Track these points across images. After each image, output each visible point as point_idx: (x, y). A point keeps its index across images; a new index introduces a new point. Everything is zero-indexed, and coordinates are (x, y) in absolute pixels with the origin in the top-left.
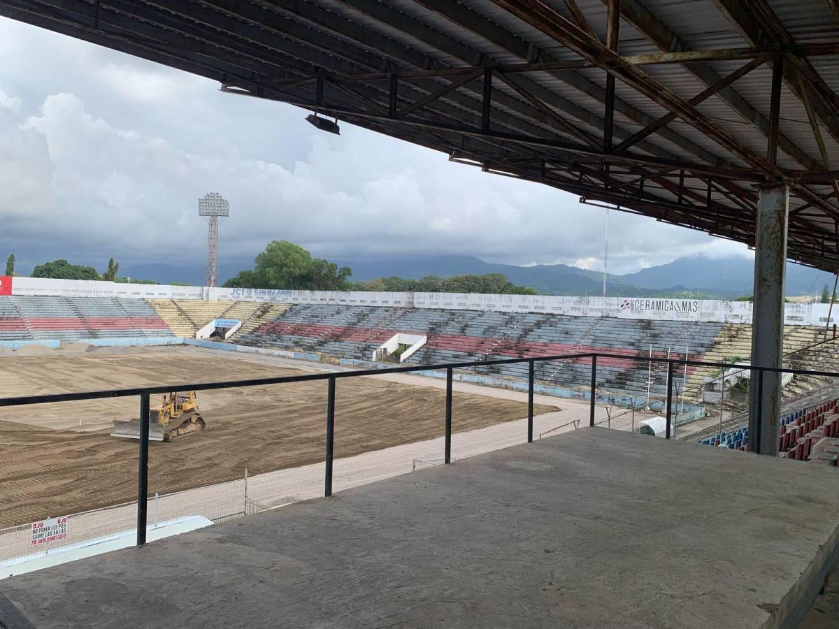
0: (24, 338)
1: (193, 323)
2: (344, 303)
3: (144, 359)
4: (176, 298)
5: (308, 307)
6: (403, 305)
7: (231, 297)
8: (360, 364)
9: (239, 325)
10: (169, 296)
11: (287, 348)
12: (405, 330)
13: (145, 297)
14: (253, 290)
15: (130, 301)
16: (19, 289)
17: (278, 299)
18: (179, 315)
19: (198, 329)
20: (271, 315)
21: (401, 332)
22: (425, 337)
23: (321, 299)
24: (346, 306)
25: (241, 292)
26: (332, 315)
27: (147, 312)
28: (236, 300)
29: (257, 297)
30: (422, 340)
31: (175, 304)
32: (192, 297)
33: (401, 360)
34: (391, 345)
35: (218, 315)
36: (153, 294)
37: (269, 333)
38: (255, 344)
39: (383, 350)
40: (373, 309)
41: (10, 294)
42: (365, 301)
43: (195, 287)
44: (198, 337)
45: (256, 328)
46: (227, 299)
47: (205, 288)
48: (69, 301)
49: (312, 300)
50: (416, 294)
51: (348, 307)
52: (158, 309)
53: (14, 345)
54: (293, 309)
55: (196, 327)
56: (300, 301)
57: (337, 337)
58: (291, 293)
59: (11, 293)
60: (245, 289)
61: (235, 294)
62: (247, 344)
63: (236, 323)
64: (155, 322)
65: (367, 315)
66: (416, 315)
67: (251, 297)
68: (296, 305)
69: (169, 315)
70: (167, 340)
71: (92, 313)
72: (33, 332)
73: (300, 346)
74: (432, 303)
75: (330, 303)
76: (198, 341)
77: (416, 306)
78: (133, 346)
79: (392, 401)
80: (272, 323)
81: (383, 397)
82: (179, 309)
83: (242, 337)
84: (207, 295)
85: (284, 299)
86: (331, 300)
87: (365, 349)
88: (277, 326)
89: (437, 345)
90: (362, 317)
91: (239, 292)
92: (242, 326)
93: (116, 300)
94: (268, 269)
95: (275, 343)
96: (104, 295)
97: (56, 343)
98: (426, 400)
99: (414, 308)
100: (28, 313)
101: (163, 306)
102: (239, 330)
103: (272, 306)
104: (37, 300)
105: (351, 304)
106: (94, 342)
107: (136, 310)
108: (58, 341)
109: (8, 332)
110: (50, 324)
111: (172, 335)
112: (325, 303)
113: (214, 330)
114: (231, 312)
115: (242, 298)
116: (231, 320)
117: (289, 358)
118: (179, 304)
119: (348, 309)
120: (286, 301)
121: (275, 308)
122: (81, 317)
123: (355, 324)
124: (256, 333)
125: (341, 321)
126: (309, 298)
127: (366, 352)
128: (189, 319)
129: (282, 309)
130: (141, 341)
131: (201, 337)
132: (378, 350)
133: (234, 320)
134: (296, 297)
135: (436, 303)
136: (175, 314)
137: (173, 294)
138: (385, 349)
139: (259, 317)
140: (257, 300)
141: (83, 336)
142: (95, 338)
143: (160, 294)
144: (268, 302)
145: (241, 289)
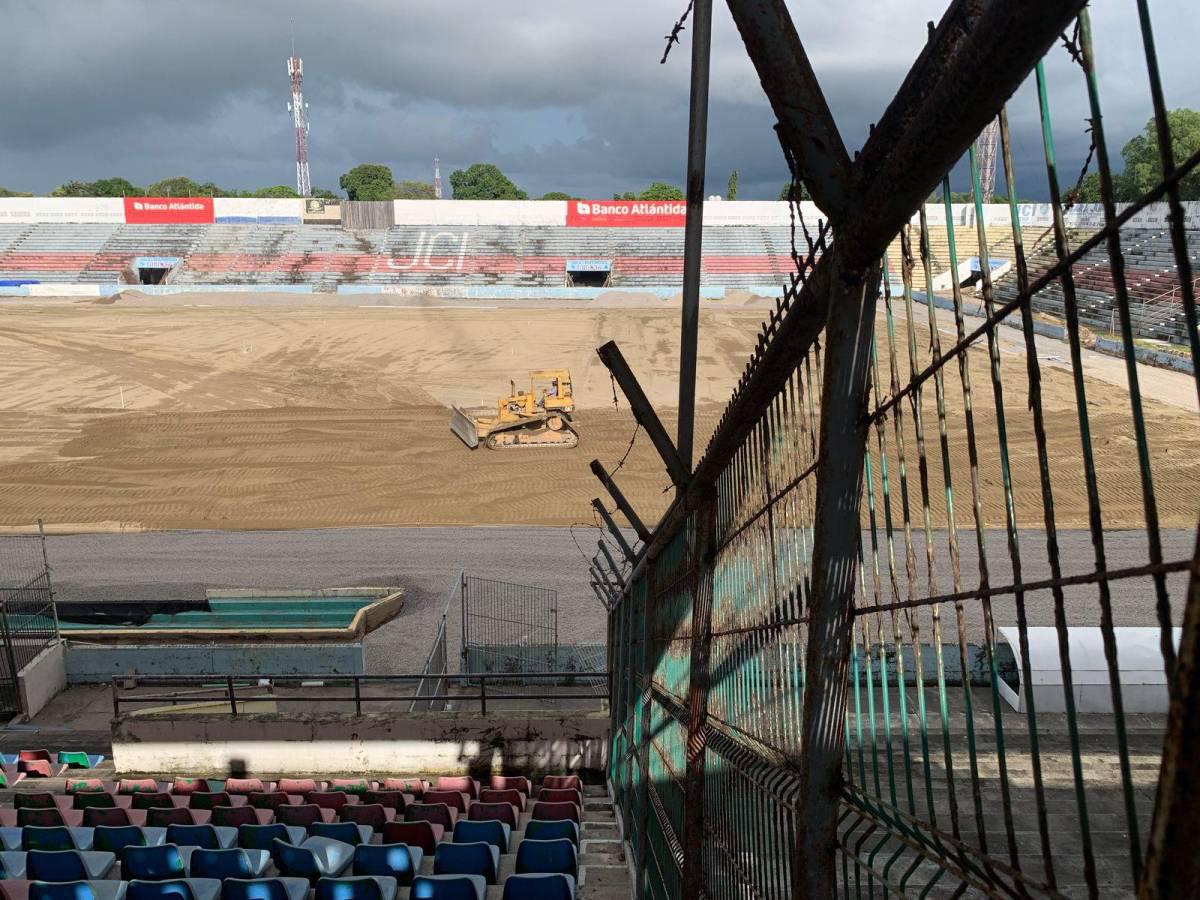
1: (936, 264)
9: (1006, 267)
17: (1092, 220)
19: (940, 274)
25: (1031, 211)
44: (937, 288)
46: (1006, 222)
48: (764, 232)
55: (940, 270)
60: (1039, 205)
63: (1002, 264)
67: (1046, 219)
84: (972, 216)
91: (1027, 210)
92: (1011, 270)
97: (720, 291)
100: (708, 250)
102: (1004, 276)
104: (725, 232)
111: (895, 283)
113: (967, 275)
114: (1005, 245)
115: (1031, 220)
116: (998, 259)
122: (772, 255)
133: (1001, 260)
141: (762, 282)
142: (780, 285)
144: (1074, 226)
145: (1032, 205)
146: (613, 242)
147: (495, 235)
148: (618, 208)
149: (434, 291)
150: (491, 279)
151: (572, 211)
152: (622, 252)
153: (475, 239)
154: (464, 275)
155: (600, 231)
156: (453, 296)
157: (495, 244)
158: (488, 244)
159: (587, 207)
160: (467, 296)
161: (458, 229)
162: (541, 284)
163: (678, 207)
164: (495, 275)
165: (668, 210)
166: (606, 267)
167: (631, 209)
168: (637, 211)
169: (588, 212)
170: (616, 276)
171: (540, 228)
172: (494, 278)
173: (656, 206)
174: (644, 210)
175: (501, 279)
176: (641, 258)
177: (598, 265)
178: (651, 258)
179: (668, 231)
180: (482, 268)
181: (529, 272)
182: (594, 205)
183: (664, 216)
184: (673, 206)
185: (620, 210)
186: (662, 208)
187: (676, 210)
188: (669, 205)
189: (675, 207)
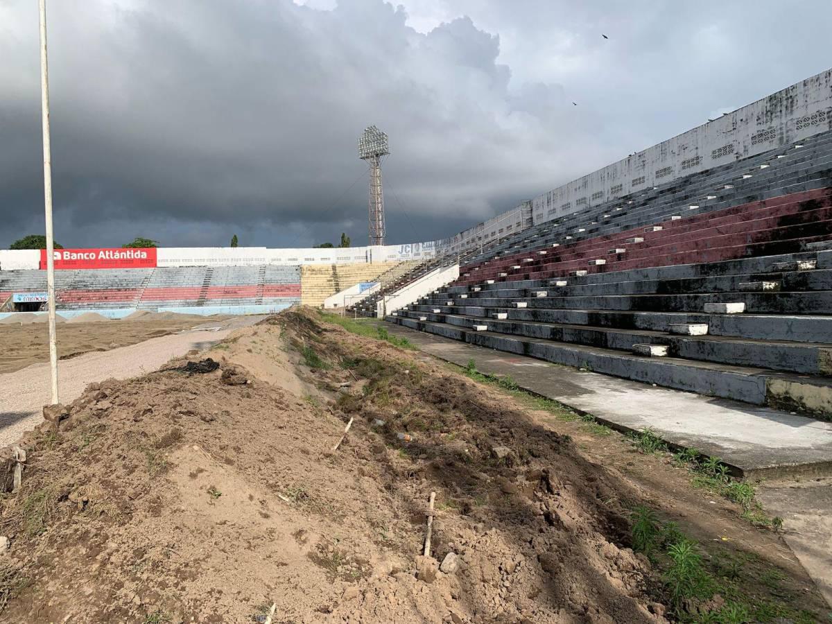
1: (338, 289)
4: (339, 262)
7: (399, 256)
9: (378, 287)
10: (333, 261)
13: (304, 263)
14: (421, 244)
15: (280, 269)
16: (164, 261)
18: (329, 281)
23: (467, 242)
25: (410, 249)
27: (290, 279)
28: (404, 260)
29: (425, 253)
31: (334, 269)
32: (357, 261)
35: (371, 279)
36: (314, 260)
41: (154, 266)
42: (495, 233)
43: (361, 248)
46: (395, 259)
48: (210, 271)
52: (306, 275)
56: (455, 250)
59: (156, 265)
60: (414, 245)
61: (404, 253)
67: (418, 254)
69: (314, 282)
71: (223, 282)
77: (536, 222)
82: (335, 275)
84: (371, 255)
86: (473, 241)
91: (408, 249)
93: (264, 268)
96: (255, 263)
100: (152, 283)
101: (317, 271)
104: (177, 271)
107: (277, 278)
115: (411, 256)
120: (447, 254)
122: (206, 286)
126: (460, 244)
128: (337, 285)
134: (453, 245)
135: (554, 211)
136: (323, 280)
137: (338, 258)
140: (425, 258)
143: (323, 259)
144: (434, 258)
145: (410, 245)
146: (72, 280)
148: (86, 254)
152: (73, 287)
159: (58, 254)
163: (139, 253)
165: (130, 255)
166: (45, 299)
167: (97, 255)
168: (103, 256)
169: (59, 258)
173: (120, 252)
174: (109, 256)
176: (88, 291)
177: (43, 297)
178: (98, 291)
182: (65, 253)
183: (127, 260)
184: (134, 252)
185: (88, 256)
186: (125, 254)
187: (137, 255)
188: (130, 252)
189: (136, 253)
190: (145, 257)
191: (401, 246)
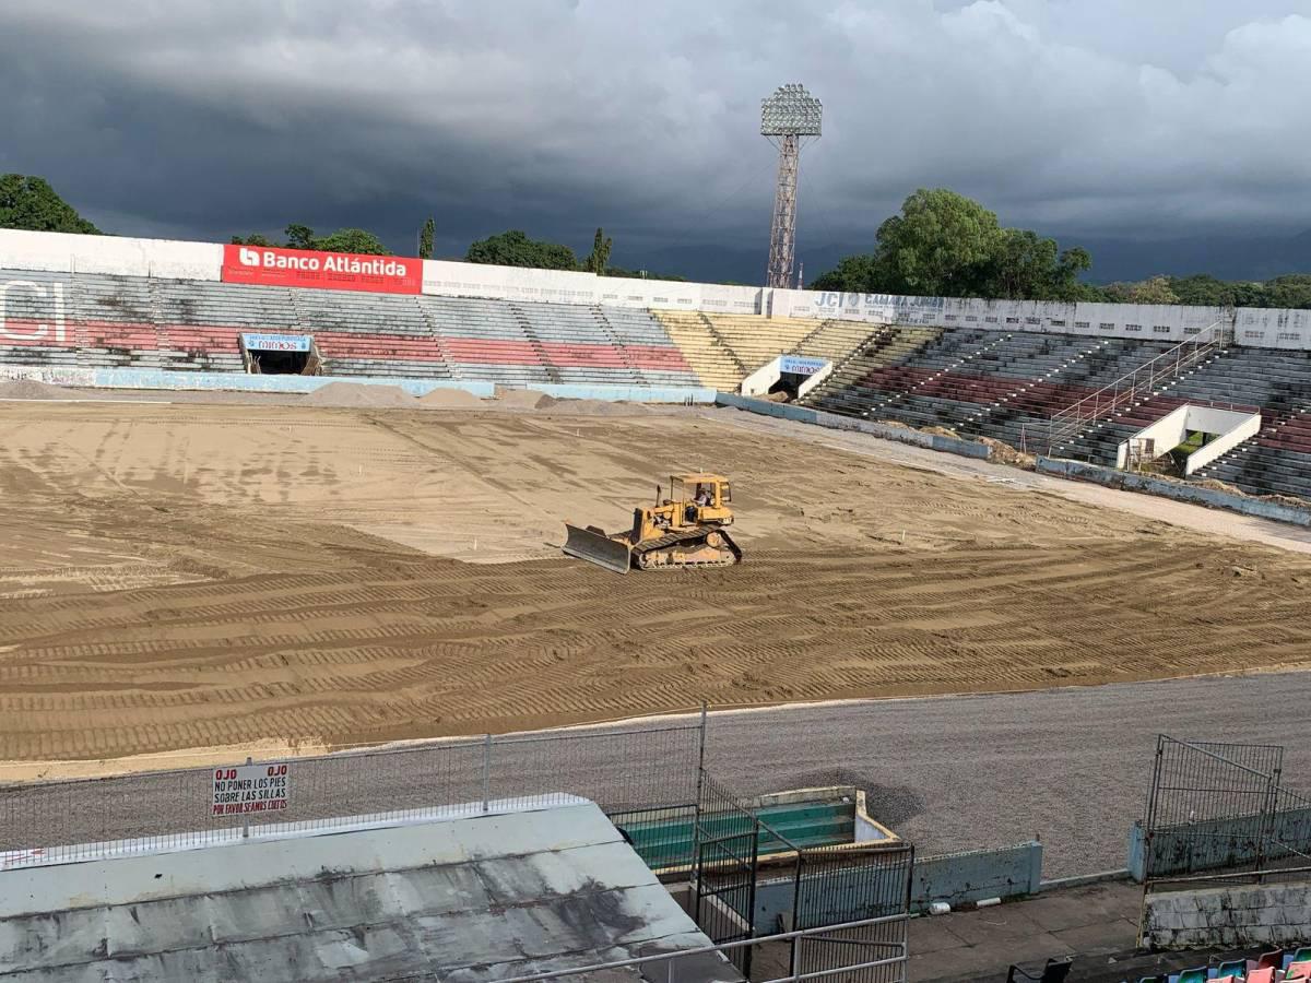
0: (437, 375)
1: (737, 362)
2: (1062, 330)
3: (634, 428)
4: (708, 310)
5: (978, 336)
6: (1206, 335)
7: (815, 310)
8: (1082, 473)
9: (828, 369)
10: (696, 305)
11: (920, 424)
12: (1206, 397)
13: (653, 305)
14: (862, 296)
15: (624, 314)
16: (433, 283)
17: (912, 316)
18: (714, 344)
19: (748, 375)
20: (894, 353)
21: (1194, 402)
22: (1256, 420)
23: (1009, 320)
24: (1067, 335)
25: (837, 300)
26: (1031, 356)
27: (654, 335)
28: (825, 317)
29: (872, 311)
30: (1251, 425)
31: (707, 322)
32: (739, 310)
33: (1189, 471)
34: (1165, 433)
35: (788, 347)
36: (666, 300)
37: (886, 389)
38: (857, 412)
39: (1144, 443)
40: (1129, 346)
41: (420, 292)
42: (1111, 326)
43: (748, 288)
44: (746, 392)
45: (862, 379)
46: (810, 313)
47: (767, 290)
48: (515, 309)
49: (988, 319)
50: (1244, 312)
51: (1069, 339)
52: (673, 331)
53: (419, 389)
54: (944, 341)
55: (744, 370)
56: (961, 322)
57: (1038, 406)
58: (941, 304)
60: (847, 294)
61: (825, 305)
62: (839, 410)
63: (823, 365)
64: (667, 357)
65: (1115, 358)
66: (1238, 363)
67: (856, 312)
68: (951, 331)
69: (693, 343)
70: (683, 394)
71: (554, 334)
72: (452, 365)
73: (952, 422)
74: (1285, 336)
75: (1028, 328)
76: (745, 399)
77: (1241, 341)
78: (621, 402)
79: (1147, 567)
80: (897, 369)
81: (1128, 556)
82: (714, 332)
83: (832, 395)
84: (770, 303)
85: (926, 316)
86: (1031, 321)
87: (1101, 439)
88: (906, 375)
89: (1286, 439)
90: (1101, 362)
91: (833, 300)
92: (834, 373)
93: (598, 311)
94: (903, 252)
95: (898, 411)
96: (577, 300)
97: (486, 388)
98: (1237, 574)
99: (1234, 346)
100: (447, 328)
101: (683, 324)
102: (826, 381)
103: (899, 332)
104: (462, 305)
105: (1078, 331)
106: (552, 390)
107: (632, 332)
108: (492, 384)
109: (411, 363)
110: (481, 352)
111: (697, 384)
112: (1017, 327)
113: (777, 377)
114: (815, 342)
115: (837, 313)
116: (811, 359)
117: (921, 446)
118: (715, 323)
119: (1069, 344)
120: (932, 322)
121: (906, 335)
122: (534, 340)
123: (1083, 378)
124: (860, 388)
125: (1052, 371)
126: (981, 317)
127: (1105, 446)
128: (731, 353)
129: (920, 337)
130: (636, 394)
131: (752, 391)
132: (1133, 442)
133: (818, 360)
134: (953, 312)
135: (1295, 337)
136: (703, 341)
137: (704, 301)
138: (1150, 443)
139: (870, 354)
140: (870, 319)
141: (535, 377)
142: (557, 382)
143: (680, 300)
144: (890, 322)
145: (838, 293)
146: (306, 310)
147: (110, 289)
148: (303, 260)
149: (35, 373)
150: (121, 358)
151: (231, 261)
152: (321, 324)
153: (75, 294)
154: (72, 350)
155: (279, 293)
156: (70, 383)
157: (112, 303)
158: (100, 302)
159: (255, 256)
160: (94, 383)
161: (44, 277)
162: (206, 368)
163: (393, 265)
164: (126, 352)
165: (378, 268)
166: (304, 346)
167: (322, 264)
168: (333, 267)
169: (256, 262)
170: (324, 360)
171: (181, 282)
172: (125, 357)
173: (361, 262)
174: (343, 266)
175: (137, 358)
176: (352, 336)
177: (291, 343)
178: (367, 336)
179: (381, 299)
180: (100, 340)
181: (181, 349)
182: (266, 254)
183: (372, 276)
184: (385, 264)
185: (306, 264)
186: (370, 265)
187: (390, 270)
188: (379, 262)
189: (388, 266)
190: (404, 274)
191: (821, 292)
